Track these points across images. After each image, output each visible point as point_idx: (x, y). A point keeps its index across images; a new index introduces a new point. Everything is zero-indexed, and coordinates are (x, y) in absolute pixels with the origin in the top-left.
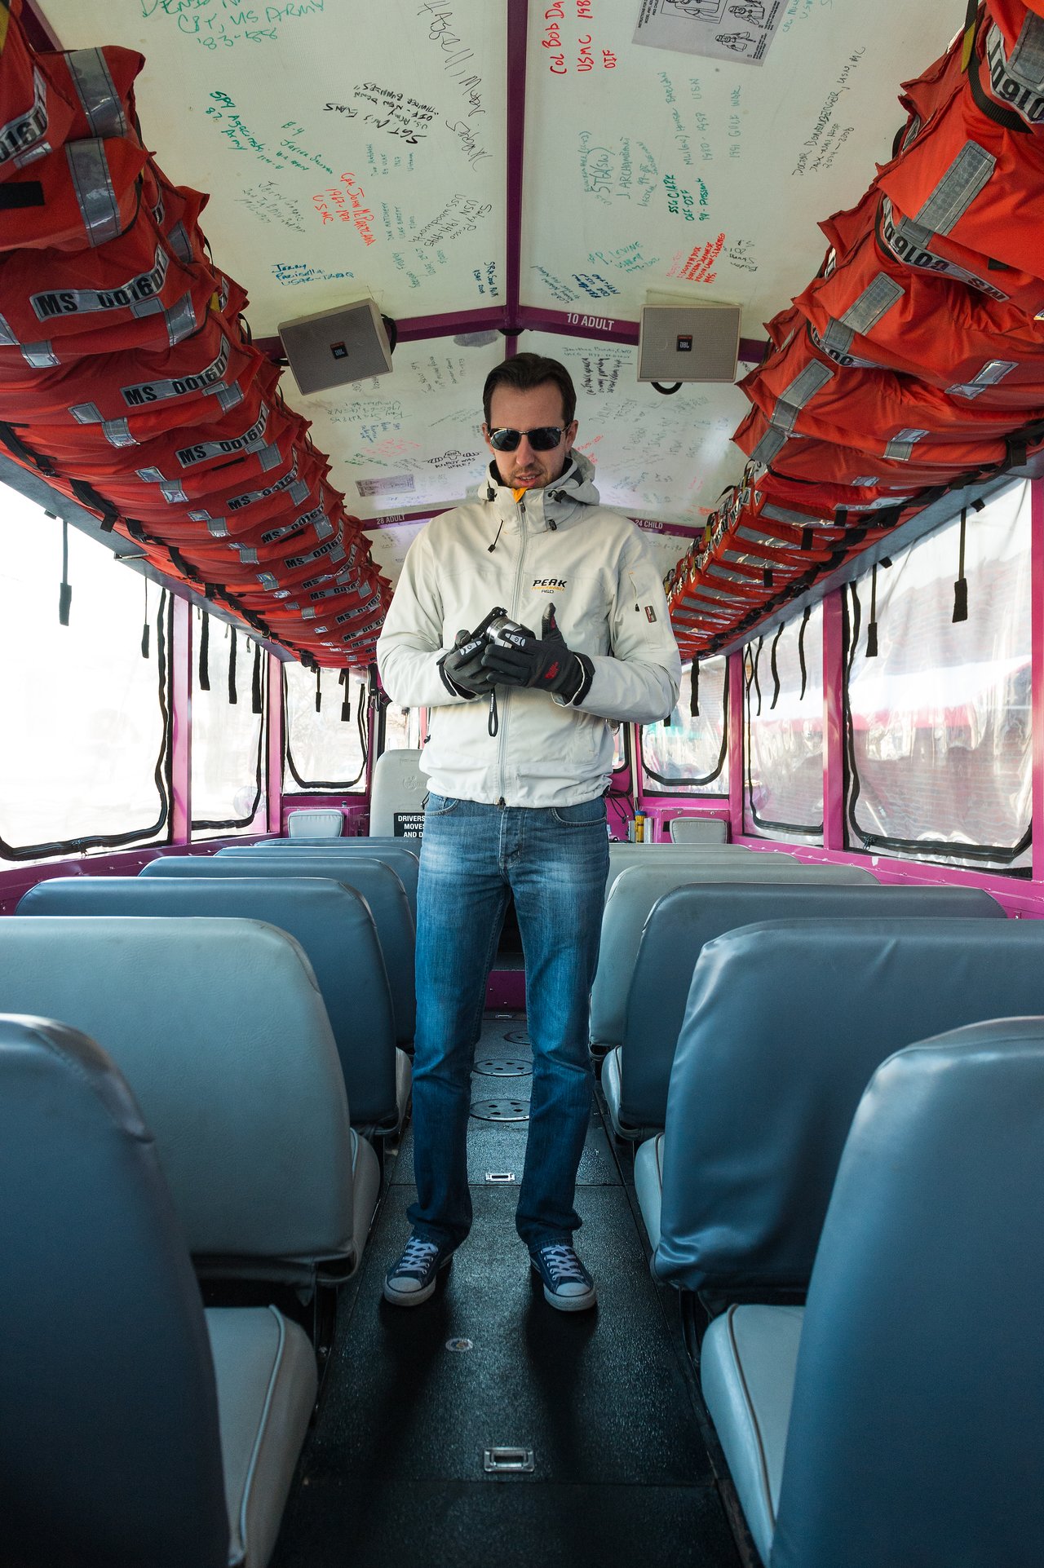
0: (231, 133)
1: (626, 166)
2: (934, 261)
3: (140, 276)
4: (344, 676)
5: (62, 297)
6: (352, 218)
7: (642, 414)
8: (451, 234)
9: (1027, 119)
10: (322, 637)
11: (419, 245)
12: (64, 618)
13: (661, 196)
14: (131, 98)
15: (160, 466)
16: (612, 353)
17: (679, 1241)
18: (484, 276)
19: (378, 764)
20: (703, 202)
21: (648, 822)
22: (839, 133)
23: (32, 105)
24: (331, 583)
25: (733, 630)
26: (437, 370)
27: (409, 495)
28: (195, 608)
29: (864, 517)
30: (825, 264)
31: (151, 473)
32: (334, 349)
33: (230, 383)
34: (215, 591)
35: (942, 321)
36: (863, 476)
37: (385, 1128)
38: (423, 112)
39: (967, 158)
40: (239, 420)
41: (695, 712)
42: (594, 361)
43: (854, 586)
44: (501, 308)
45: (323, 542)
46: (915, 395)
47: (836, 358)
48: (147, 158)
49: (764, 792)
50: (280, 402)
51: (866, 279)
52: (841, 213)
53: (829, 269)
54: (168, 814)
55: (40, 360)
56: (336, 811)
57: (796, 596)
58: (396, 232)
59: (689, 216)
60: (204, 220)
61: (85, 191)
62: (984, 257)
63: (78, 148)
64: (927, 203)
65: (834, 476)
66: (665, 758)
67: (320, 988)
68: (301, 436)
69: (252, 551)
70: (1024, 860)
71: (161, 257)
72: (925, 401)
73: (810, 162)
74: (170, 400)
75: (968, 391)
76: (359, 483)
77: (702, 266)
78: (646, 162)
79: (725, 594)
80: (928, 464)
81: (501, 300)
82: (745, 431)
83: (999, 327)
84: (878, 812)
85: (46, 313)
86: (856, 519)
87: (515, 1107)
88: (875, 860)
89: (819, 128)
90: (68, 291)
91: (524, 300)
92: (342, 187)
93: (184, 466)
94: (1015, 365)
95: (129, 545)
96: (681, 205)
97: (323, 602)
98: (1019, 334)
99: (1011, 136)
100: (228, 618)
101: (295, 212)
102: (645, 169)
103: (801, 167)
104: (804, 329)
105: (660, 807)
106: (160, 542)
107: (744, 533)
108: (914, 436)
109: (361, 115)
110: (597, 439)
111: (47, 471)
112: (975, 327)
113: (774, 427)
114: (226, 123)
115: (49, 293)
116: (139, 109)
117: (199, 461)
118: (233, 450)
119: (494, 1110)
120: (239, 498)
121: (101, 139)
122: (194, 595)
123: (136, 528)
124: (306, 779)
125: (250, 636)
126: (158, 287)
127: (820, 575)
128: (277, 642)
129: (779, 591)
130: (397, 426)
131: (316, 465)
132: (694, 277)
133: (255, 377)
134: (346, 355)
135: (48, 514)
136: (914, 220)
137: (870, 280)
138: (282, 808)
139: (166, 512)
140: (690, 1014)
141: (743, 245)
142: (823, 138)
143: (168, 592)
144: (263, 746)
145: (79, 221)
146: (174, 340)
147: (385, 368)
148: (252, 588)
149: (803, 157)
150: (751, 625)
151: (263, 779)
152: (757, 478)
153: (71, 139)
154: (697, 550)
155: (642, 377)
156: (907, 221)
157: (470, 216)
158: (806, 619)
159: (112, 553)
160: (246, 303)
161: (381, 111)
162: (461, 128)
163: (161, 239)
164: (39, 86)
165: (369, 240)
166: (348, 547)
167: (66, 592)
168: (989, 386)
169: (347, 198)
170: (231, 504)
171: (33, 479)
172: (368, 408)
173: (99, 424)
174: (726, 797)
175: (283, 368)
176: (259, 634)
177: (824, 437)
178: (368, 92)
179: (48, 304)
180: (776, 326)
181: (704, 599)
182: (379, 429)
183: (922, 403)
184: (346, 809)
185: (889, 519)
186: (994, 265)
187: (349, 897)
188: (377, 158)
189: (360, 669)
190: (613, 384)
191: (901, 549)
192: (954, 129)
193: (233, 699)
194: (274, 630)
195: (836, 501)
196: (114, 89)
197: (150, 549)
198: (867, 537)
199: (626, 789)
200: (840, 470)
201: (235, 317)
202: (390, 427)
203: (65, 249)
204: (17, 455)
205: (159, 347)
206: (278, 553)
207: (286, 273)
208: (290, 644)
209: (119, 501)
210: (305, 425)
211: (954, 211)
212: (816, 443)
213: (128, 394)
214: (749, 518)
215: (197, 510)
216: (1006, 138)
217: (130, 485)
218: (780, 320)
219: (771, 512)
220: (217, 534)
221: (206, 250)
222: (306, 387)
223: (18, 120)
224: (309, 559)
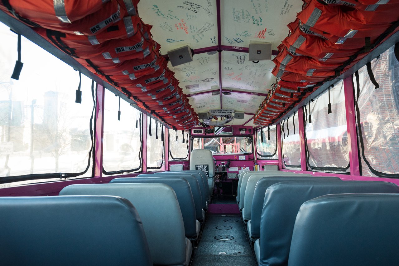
0: (157, 13)
1: (243, 15)
2: (311, 32)
3: (138, 43)
4: (183, 132)
5: (121, 48)
6: (183, 28)
7: (251, 68)
8: (205, 31)
9: (327, 3)
10: (178, 122)
11: (198, 33)
12: (119, 119)
13: (251, 21)
14: (137, 8)
15: (142, 84)
16: (243, 55)
17: (264, 261)
18: (213, 39)
19: (192, 153)
20: (261, 21)
21: (258, 166)
22: (290, 6)
23: (117, 11)
24: (180, 110)
25: (277, 118)
26: (203, 60)
27: (198, 88)
28: (148, 116)
29: (305, 89)
30: (289, 34)
31: (139, 85)
32: (180, 57)
33: (157, 65)
34: (153, 112)
35: (315, 45)
36: (303, 80)
37: (194, 238)
38: (198, 6)
39: (316, 11)
40: (159, 73)
41: (269, 139)
42: (239, 56)
43: (305, 106)
44: (217, 46)
45: (178, 100)
46: (312, 61)
47: (293, 54)
48: (140, 20)
49: (287, 158)
50: (168, 69)
51: (297, 36)
52: (291, 23)
53: (290, 35)
54: (142, 165)
55: (116, 62)
56: (182, 165)
57: (291, 109)
58: (193, 31)
59: (258, 25)
60: (151, 31)
61: (127, 27)
62: (322, 31)
63: (126, 18)
64: (308, 21)
65: (296, 80)
66: (262, 151)
67: (178, 199)
68: (172, 76)
69: (161, 102)
70: (348, 170)
71: (142, 39)
72: (314, 62)
73: (284, 12)
74: (144, 69)
75: (324, 60)
76: (186, 86)
77: (262, 35)
78: (247, 14)
79: (274, 109)
80: (316, 77)
81: (217, 44)
82: (274, 71)
83: (328, 45)
84: (314, 161)
85: (118, 52)
86: (303, 90)
87: (226, 237)
88: (314, 173)
89: (285, 5)
90: (123, 47)
91: (222, 44)
92: (181, 22)
93: (146, 83)
94: (333, 54)
95: (133, 102)
96: (256, 22)
97: (177, 114)
98: (333, 47)
99: (324, 6)
100: (155, 119)
101: (171, 28)
102: (247, 15)
103: (282, 13)
104: (285, 49)
105: (261, 162)
106: (141, 101)
107: (277, 94)
108: (313, 71)
109: (185, 8)
110: (241, 74)
111: (116, 86)
112: (323, 46)
113: (281, 70)
114: (156, 11)
115: (119, 48)
116: (138, 10)
117: (150, 82)
118: (157, 79)
119: (221, 238)
120: (159, 90)
121: (131, 16)
122: (148, 113)
123: (135, 98)
124: (174, 157)
125: (161, 123)
126: (142, 45)
127: (296, 104)
128: (167, 124)
129: (287, 108)
130: (194, 73)
131: (176, 82)
132: (260, 37)
133: (162, 63)
134: (182, 58)
135: (116, 95)
136: (306, 24)
137: (298, 37)
138: (168, 164)
139: (142, 94)
140: (265, 205)
141: (271, 30)
142: (286, 7)
143: (142, 113)
144: (164, 149)
145: (126, 33)
146: (145, 56)
147: (191, 60)
148: (162, 111)
149: (282, 11)
150: (281, 117)
151: (164, 158)
152: (278, 81)
153: (125, 17)
154: (267, 99)
155: (250, 60)
156: (304, 24)
157: (209, 27)
158: (294, 115)
159: (129, 104)
160: (160, 48)
161: (189, 7)
162: (207, 9)
163: (142, 35)
164: (119, 7)
165: (187, 33)
166: (183, 101)
167: (119, 113)
168: (328, 59)
169: (182, 25)
170: (157, 92)
171: (112, 88)
172: (188, 69)
173: (128, 75)
174: (278, 159)
175: (168, 61)
176: (163, 122)
177: (292, 71)
178: (186, 3)
179: (119, 50)
180: (279, 47)
181: (269, 111)
182: (190, 74)
183: (314, 63)
184: (184, 164)
185: (311, 90)
186: (324, 33)
187: (184, 181)
188: (189, 16)
189: (187, 130)
190: (244, 62)
191: (316, 97)
192: (312, 5)
193: (157, 138)
194: (167, 121)
195: (297, 86)
196: (133, 6)
197: (138, 103)
198: (306, 94)
199: (253, 158)
200: (297, 79)
201: (158, 51)
202: (193, 73)
203: (122, 39)
204: (110, 82)
205: (141, 58)
206: (167, 103)
207: (169, 41)
208: (170, 124)
209: (132, 92)
210: (173, 73)
211: (314, 22)
212: (290, 73)
213: (134, 68)
214: (278, 91)
215: (149, 93)
216: (323, 6)
217: (134, 88)
218: (281, 46)
219: (283, 89)
220: (154, 99)
221: (152, 37)
222: (174, 65)
223: (114, 14)
224: (174, 104)
